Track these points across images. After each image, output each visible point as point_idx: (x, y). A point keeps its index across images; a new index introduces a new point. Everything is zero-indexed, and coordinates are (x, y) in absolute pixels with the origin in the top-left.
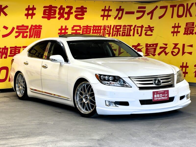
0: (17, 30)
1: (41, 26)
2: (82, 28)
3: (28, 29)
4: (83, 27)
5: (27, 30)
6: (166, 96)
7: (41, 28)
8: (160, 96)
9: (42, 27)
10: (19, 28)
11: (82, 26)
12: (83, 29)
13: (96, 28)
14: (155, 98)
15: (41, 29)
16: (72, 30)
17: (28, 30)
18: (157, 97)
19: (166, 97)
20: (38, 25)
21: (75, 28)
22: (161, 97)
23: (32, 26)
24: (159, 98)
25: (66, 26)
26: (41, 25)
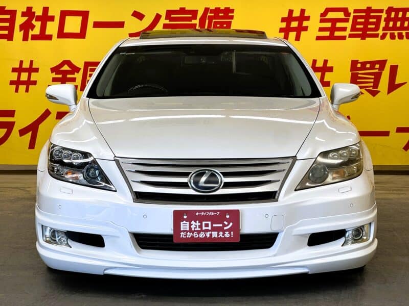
0: (167, 22)
1: (232, 11)
2: (352, 15)
3: (195, 18)
4: (356, 11)
5: (194, 22)
6: (227, 230)
7: (230, 14)
8: (204, 228)
9: (235, 14)
10: (172, 16)
11: (351, 10)
12: (355, 18)
13: (397, 15)
14: (184, 231)
15: (232, 17)
16: (322, 21)
17: (196, 22)
18: (190, 228)
19: (227, 233)
20: (222, 8)
21: (331, 15)
22: (207, 231)
23: (207, 10)
24: (199, 232)
25: (303, 11)
26: (231, 8)
